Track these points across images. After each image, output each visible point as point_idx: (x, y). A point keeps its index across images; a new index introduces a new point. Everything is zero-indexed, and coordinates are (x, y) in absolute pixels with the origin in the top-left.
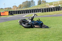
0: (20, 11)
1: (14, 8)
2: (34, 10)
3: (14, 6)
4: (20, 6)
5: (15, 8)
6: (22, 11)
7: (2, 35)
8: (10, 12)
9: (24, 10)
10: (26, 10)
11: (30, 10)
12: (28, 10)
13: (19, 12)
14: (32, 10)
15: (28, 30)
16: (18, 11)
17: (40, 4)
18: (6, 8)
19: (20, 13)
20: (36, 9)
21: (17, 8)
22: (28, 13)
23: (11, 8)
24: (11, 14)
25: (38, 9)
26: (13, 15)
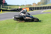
0: (39, 7)
3: (34, 3)
5: (35, 5)
6: (40, 7)
8: (30, 8)
9: (42, 7)
11: (47, 7)
12: (45, 7)
14: (49, 7)
16: (37, 7)
18: (27, 5)
19: (39, 9)
21: (36, 5)
22: (45, 9)
23: (31, 5)
24: (31, 10)
26: (33, 10)
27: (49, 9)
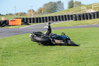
0: (40, 18)
1: (31, 14)
2: (62, 16)
3: (30, 10)
4: (40, 11)
6: (43, 18)
7: (10, 57)
8: (23, 20)
9: (46, 17)
10: (49, 17)
11: (56, 17)
12: (53, 17)
13: (38, 20)
14: (59, 16)
15: (52, 49)
16: (37, 18)
17: (72, 7)
18: (17, 14)
19: (40, 22)
20: (65, 16)
21: (36, 13)
23: (25, 13)
24: (25, 23)
25: (68, 16)
26: (28, 24)
27: (60, 20)
